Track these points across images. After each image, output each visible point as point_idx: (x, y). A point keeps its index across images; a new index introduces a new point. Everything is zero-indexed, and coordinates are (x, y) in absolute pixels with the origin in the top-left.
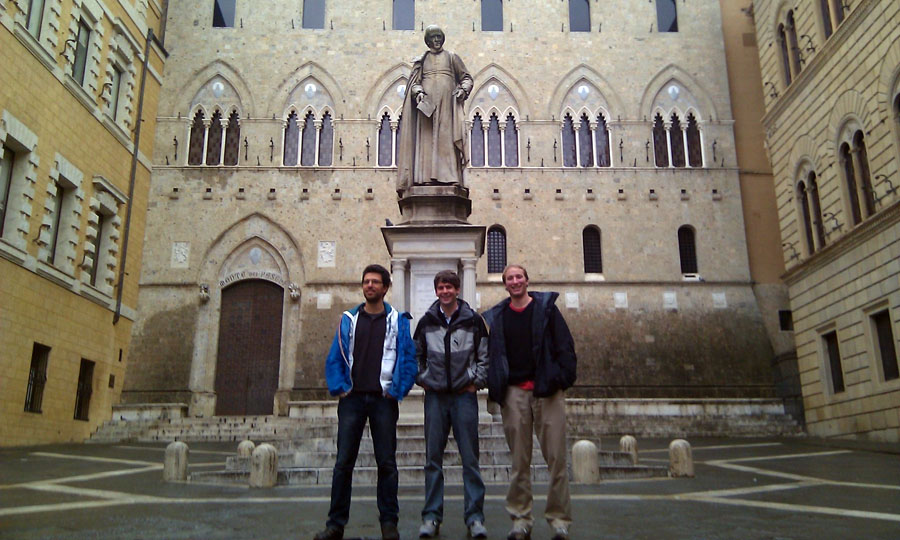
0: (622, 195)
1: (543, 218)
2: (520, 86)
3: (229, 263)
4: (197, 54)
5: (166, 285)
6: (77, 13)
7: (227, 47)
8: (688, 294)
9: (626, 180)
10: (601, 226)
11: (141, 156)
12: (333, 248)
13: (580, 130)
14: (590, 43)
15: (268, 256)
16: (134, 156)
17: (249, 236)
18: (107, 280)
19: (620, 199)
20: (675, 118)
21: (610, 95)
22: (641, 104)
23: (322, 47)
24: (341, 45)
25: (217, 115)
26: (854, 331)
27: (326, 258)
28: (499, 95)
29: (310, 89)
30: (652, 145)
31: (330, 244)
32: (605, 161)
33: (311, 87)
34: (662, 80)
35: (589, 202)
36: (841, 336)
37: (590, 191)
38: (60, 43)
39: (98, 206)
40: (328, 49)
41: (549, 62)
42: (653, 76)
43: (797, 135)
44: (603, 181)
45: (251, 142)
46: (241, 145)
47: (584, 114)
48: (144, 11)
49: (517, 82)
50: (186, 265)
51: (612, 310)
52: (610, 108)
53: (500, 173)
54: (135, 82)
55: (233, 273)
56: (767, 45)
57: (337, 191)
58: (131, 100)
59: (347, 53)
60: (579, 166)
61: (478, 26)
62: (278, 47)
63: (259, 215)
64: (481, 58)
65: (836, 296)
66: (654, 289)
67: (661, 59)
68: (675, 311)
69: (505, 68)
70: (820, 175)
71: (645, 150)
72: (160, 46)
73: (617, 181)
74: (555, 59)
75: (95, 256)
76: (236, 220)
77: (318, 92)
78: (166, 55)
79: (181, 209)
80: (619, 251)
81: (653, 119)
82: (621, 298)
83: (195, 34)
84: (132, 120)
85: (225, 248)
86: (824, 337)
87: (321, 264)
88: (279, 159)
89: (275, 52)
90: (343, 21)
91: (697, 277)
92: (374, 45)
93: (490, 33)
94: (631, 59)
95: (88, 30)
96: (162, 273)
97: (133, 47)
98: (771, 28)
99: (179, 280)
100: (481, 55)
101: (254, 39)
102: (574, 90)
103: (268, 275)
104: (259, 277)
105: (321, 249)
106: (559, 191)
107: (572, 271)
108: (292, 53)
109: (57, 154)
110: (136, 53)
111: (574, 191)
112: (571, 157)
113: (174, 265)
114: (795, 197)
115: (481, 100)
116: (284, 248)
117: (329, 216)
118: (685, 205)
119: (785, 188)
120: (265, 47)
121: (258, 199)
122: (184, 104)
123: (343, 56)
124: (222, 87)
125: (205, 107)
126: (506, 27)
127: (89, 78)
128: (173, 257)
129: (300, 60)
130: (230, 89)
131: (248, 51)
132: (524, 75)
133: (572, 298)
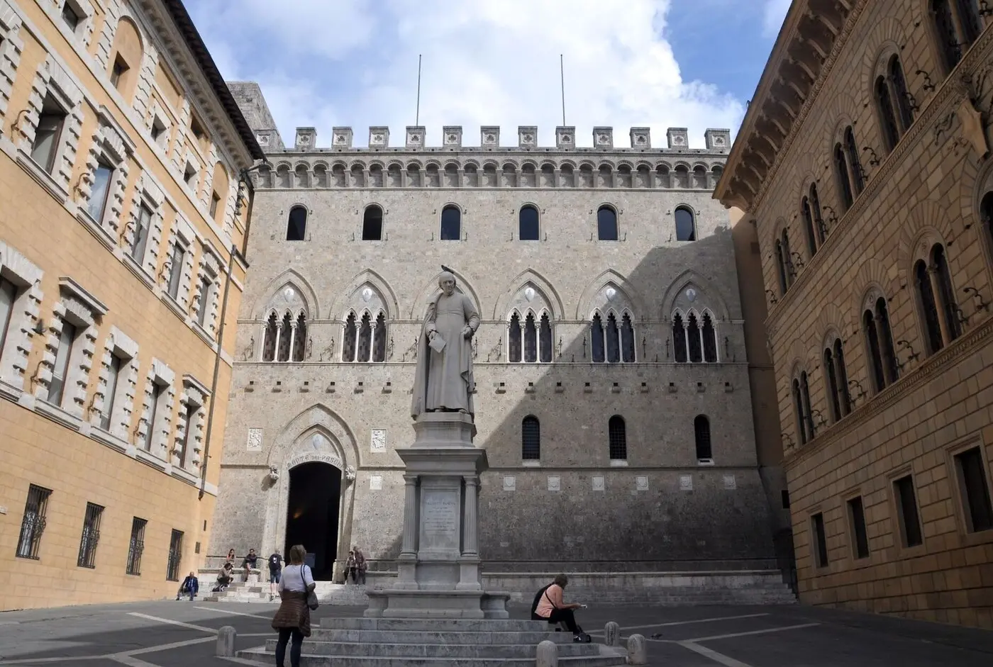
0: (645, 388)
1: (573, 409)
2: (552, 289)
3: (294, 448)
4: (273, 264)
5: (244, 467)
6: (174, 239)
7: (298, 258)
8: (702, 477)
9: (649, 374)
10: (626, 416)
11: (223, 354)
12: (384, 435)
13: (608, 329)
14: (616, 250)
15: (327, 442)
16: (218, 355)
17: (312, 424)
18: (194, 462)
19: (643, 392)
20: (692, 318)
21: (634, 298)
22: (662, 305)
23: (378, 256)
24: (395, 254)
25: (288, 317)
26: (835, 514)
27: (378, 443)
28: (535, 298)
29: (367, 293)
30: (672, 342)
31: (381, 432)
32: (630, 357)
33: (369, 291)
34: (680, 283)
35: (615, 394)
36: (826, 518)
37: (616, 384)
38: (158, 265)
39: (187, 400)
40: (383, 258)
41: (579, 268)
42: (672, 280)
43: (792, 339)
44: (627, 375)
45: (315, 340)
46: (308, 343)
47: (611, 314)
48: (229, 230)
49: (550, 286)
50: (259, 449)
51: (634, 493)
52: (634, 308)
53: (534, 368)
54: (220, 291)
55: (299, 456)
56: (767, 257)
58: (216, 307)
59: (400, 261)
60: (606, 361)
61: (517, 235)
62: (340, 257)
63: (319, 406)
64: (518, 264)
65: (822, 482)
66: (673, 473)
67: (680, 265)
68: (690, 493)
69: (540, 273)
70: (810, 375)
71: (665, 347)
72: (242, 258)
73: (641, 375)
74: (585, 265)
75: (184, 442)
76: (302, 410)
77: (373, 296)
78: (247, 266)
79: (255, 399)
80: (641, 439)
81: (673, 318)
82: (642, 482)
83: (271, 247)
84: (217, 324)
85: (292, 433)
86: (813, 517)
87: (373, 450)
88: (339, 356)
89: (338, 261)
90: (397, 233)
91: (712, 463)
92: (424, 253)
93: (527, 241)
94: (653, 265)
95: (183, 251)
96: (240, 455)
97: (219, 262)
98: (770, 243)
99: (254, 463)
100: (519, 261)
101: (321, 250)
102: (602, 292)
103: (328, 458)
104: (321, 460)
105: (373, 436)
106: (587, 384)
107: (598, 458)
108: (352, 262)
109: (153, 358)
110: (221, 268)
111: (602, 385)
112: (599, 353)
113: (249, 448)
114: (791, 392)
115: (519, 302)
116: (341, 435)
117: (381, 407)
118: (701, 396)
119: (784, 384)
120: (330, 257)
121: (320, 391)
122: (260, 307)
123: (397, 264)
124: (292, 292)
125: (278, 310)
126: (542, 236)
127: (182, 292)
128: (248, 442)
129: (359, 268)
130: (299, 294)
131: (315, 261)
132: (557, 279)
133: (598, 482)
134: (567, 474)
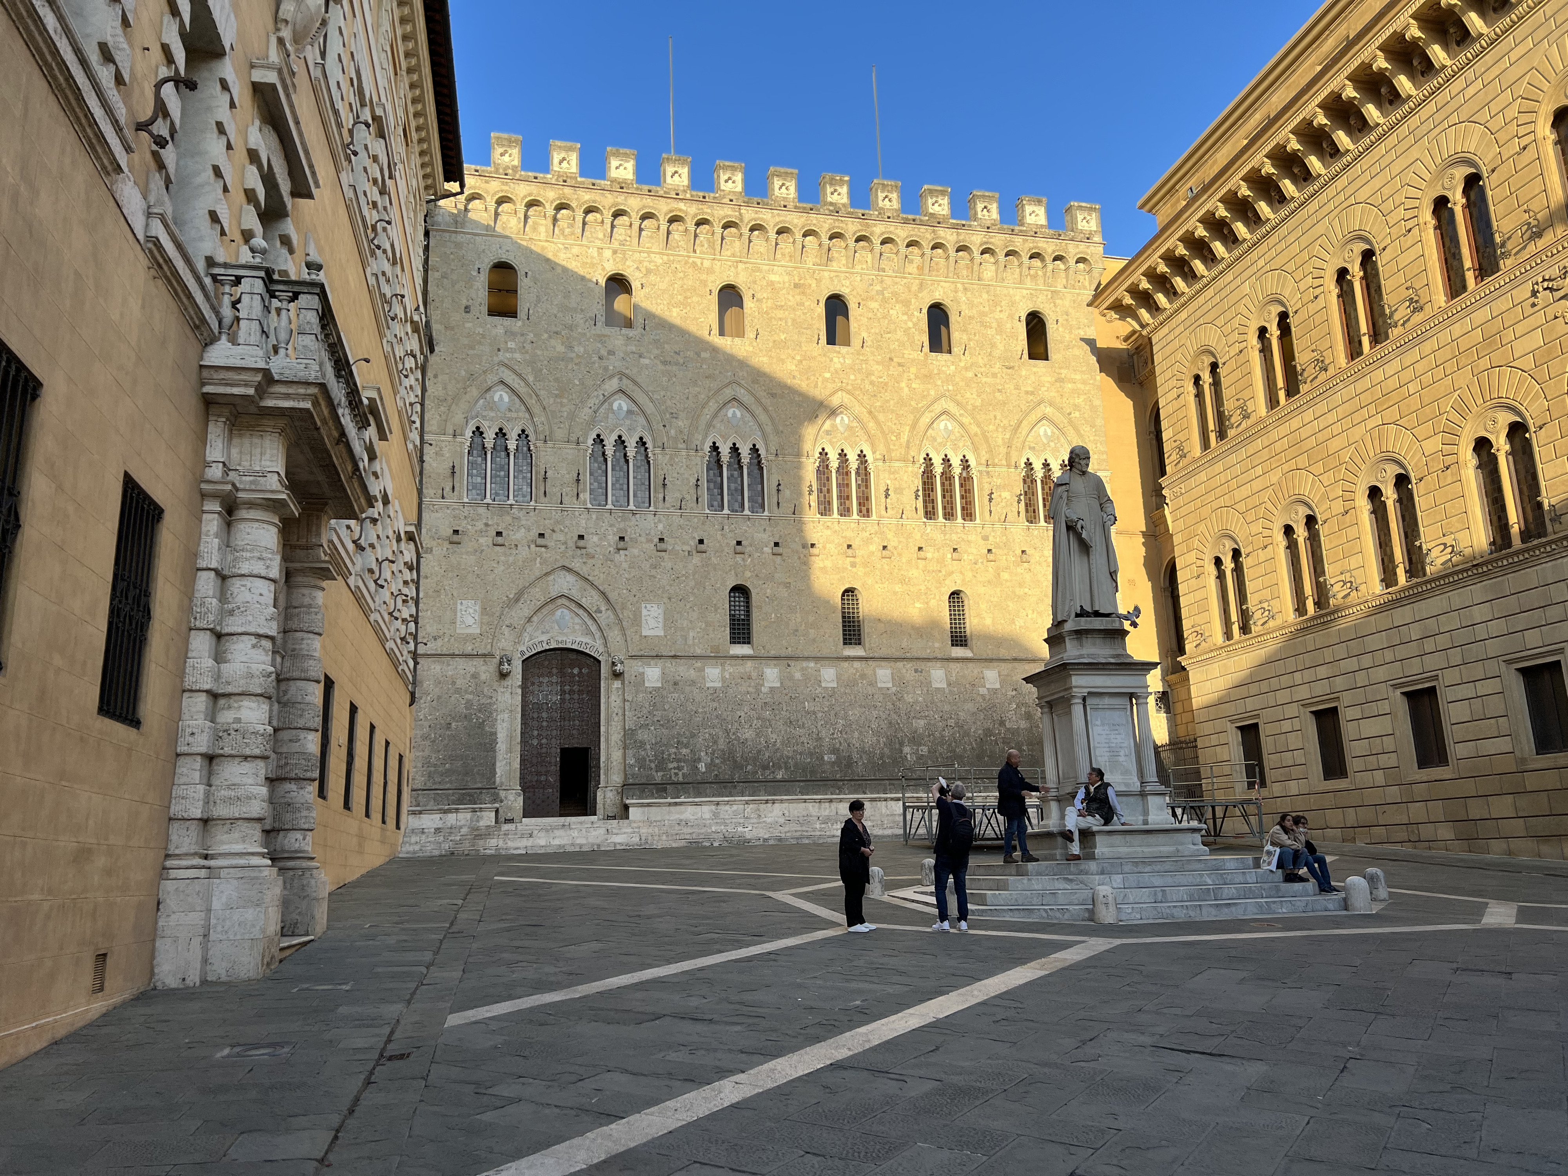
0: (992, 556)
1: (903, 581)
2: (874, 418)
3: (529, 629)
4: (471, 352)
5: (454, 656)
7: (511, 345)
9: (995, 537)
10: (965, 591)
12: (660, 611)
13: (942, 476)
14: (953, 368)
15: (577, 620)
17: (554, 594)
19: (989, 561)
20: (1045, 465)
21: (976, 435)
22: (1009, 448)
23: (633, 353)
24: (656, 352)
25: (501, 435)
26: (1286, 726)
27: (652, 623)
28: (849, 428)
29: (620, 407)
30: (1022, 498)
31: (655, 607)
32: (970, 514)
33: (621, 404)
34: (1033, 417)
35: (956, 563)
36: (1264, 731)
37: (955, 550)
40: (640, 356)
42: (1024, 414)
43: (1215, 505)
44: (969, 538)
45: (550, 473)
46: (536, 476)
47: (946, 456)
49: (870, 412)
50: (476, 630)
51: (983, 691)
52: (976, 449)
53: (851, 525)
55: (536, 640)
57: (661, 540)
59: (665, 363)
60: (941, 519)
61: (823, 338)
62: (576, 349)
63: (564, 568)
64: (826, 380)
67: (1032, 393)
69: (855, 393)
70: (1248, 554)
71: (1015, 504)
73: (986, 538)
74: (914, 386)
76: (538, 573)
77: (630, 412)
79: (464, 556)
80: (988, 622)
81: (1023, 465)
82: (991, 677)
83: (468, 325)
85: (524, 609)
86: (1240, 728)
87: (646, 632)
88: (586, 496)
89: (573, 355)
90: (657, 320)
92: (698, 354)
93: (835, 348)
94: (999, 391)
96: (446, 639)
98: (1179, 376)
99: (469, 649)
100: (828, 375)
101: (546, 336)
102: (935, 425)
103: (580, 643)
104: (569, 646)
105: (644, 612)
106: (920, 549)
107: (937, 645)
108: (595, 358)
111: (938, 549)
112: (932, 508)
113: (461, 630)
115: (828, 433)
116: (598, 610)
117: (653, 572)
121: (563, 547)
122: (459, 418)
123: (661, 367)
124: (506, 398)
125: (485, 424)
126: (856, 342)
128: (459, 619)
129: (606, 369)
130: (517, 400)
131: (539, 352)
132: (878, 404)
133: (938, 676)
134: (900, 665)
